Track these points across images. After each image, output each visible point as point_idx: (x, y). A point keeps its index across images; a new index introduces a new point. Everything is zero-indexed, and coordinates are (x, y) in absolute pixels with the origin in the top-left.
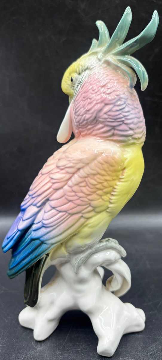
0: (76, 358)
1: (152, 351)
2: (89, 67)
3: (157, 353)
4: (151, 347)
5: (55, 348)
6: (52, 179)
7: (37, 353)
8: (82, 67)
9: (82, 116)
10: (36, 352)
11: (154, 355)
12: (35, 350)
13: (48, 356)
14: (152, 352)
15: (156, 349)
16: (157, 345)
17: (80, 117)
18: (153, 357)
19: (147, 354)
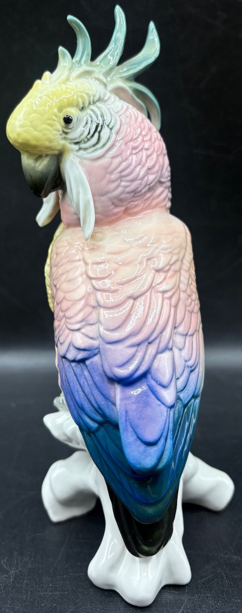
0: (76, 589)
1: (205, 577)
2: (102, 97)
3: (213, 580)
4: (203, 570)
5: (41, 571)
6: (164, 292)
7: (11, 578)
8: (90, 97)
9: (142, 179)
10: (9, 577)
11: (208, 583)
12: (7, 574)
13: (29, 584)
14: (204, 579)
15: (211, 574)
16: (213, 567)
17: (137, 182)
18: (206, 587)
19: (197, 581)
